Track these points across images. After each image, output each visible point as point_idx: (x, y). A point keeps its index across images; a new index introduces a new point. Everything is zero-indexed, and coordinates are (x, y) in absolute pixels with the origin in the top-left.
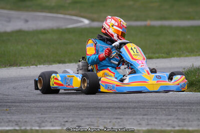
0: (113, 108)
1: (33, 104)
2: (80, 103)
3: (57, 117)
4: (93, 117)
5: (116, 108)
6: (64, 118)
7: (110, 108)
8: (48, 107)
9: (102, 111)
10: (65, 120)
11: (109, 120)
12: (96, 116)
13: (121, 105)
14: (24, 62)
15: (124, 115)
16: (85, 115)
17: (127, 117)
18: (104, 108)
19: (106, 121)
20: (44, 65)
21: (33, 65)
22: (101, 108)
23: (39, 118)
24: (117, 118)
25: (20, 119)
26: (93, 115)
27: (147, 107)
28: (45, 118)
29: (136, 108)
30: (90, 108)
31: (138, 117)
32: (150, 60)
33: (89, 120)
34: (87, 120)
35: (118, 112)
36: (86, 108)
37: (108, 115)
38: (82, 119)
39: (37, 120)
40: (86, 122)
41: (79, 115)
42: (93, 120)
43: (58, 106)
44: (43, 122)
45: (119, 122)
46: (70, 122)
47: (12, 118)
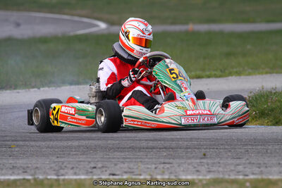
0: (157, 148)
1: (44, 143)
2: (109, 142)
3: (80, 161)
4: (131, 162)
5: (160, 148)
6: (90, 162)
7: (153, 148)
8: (66, 147)
9: (142, 153)
10: (92, 165)
11: (154, 166)
12: (134, 160)
13: (167, 144)
14: (20, 83)
15: (173, 159)
16: (118, 158)
17: (178, 161)
18: (143, 148)
19: (149, 166)
20: (49, 87)
21: (33, 87)
22: (140, 149)
23: (55, 162)
24: (164, 163)
25: (27, 164)
26: (130, 158)
27: (205, 147)
28: (63, 162)
29: (189, 148)
30: (125, 148)
31: (193, 161)
33: (126, 165)
34: (122, 165)
35: (165, 154)
36: (118, 148)
37: (152, 158)
38: (116, 165)
39: (53, 165)
40: (121, 168)
41: (109, 158)
42: (131, 165)
43: (79, 146)
44: (61, 168)
45: (168, 168)
46: (100, 168)
47: (16, 163)
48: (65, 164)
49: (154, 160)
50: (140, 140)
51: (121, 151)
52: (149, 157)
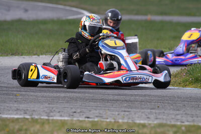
0: (120, 101)
1: (40, 94)
2: (87, 95)
3: (65, 107)
4: (101, 109)
5: (122, 101)
6: (72, 108)
7: (117, 100)
8: (56, 97)
9: (109, 104)
10: (73, 110)
12: (103, 108)
13: (128, 98)
14: (26, 51)
15: (131, 108)
16: (92, 107)
17: (135, 110)
18: (111, 100)
19: (114, 113)
20: (46, 55)
21: (35, 55)
22: (108, 101)
23: (46, 107)
24: (125, 111)
25: (27, 107)
26: (100, 107)
27: (154, 101)
28: (53, 108)
29: (143, 102)
30: (97, 100)
31: (145, 110)
33: (98, 111)
34: (95, 111)
35: (126, 105)
36: (92, 99)
38: (90, 111)
39: (46, 109)
40: (94, 113)
41: (86, 106)
42: (101, 112)
43: (65, 97)
44: (51, 112)
45: (127, 115)
46: (79, 113)
47: (19, 107)
48: (54, 109)
49: (117, 109)
50: (109, 95)
51: (95, 102)
52: (114, 106)
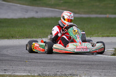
0: (85, 65)
1: (39, 61)
2: (66, 61)
3: (53, 69)
4: (73, 70)
5: (87, 65)
6: (56, 69)
7: (84, 64)
8: (48, 63)
11: (82, 72)
12: (75, 69)
13: (90, 63)
14: (34, 36)
15: (91, 69)
16: (68, 68)
17: (93, 70)
18: (80, 64)
20: (46, 38)
21: (39, 38)
22: (78, 65)
23: (42, 69)
24: (87, 71)
25: (31, 69)
26: (73, 68)
27: (105, 65)
28: (45, 69)
29: (99, 65)
30: (72, 64)
31: (99, 70)
32: (108, 37)
33: (71, 71)
35: (88, 67)
37: (82, 69)
38: (67, 71)
39: (41, 70)
41: (65, 68)
43: (53, 62)
44: (44, 71)
45: (88, 73)
46: (60, 72)
47: (26, 68)
48: (46, 70)
49: (83, 69)
50: (79, 61)
51: (70, 65)
52: (81, 68)
